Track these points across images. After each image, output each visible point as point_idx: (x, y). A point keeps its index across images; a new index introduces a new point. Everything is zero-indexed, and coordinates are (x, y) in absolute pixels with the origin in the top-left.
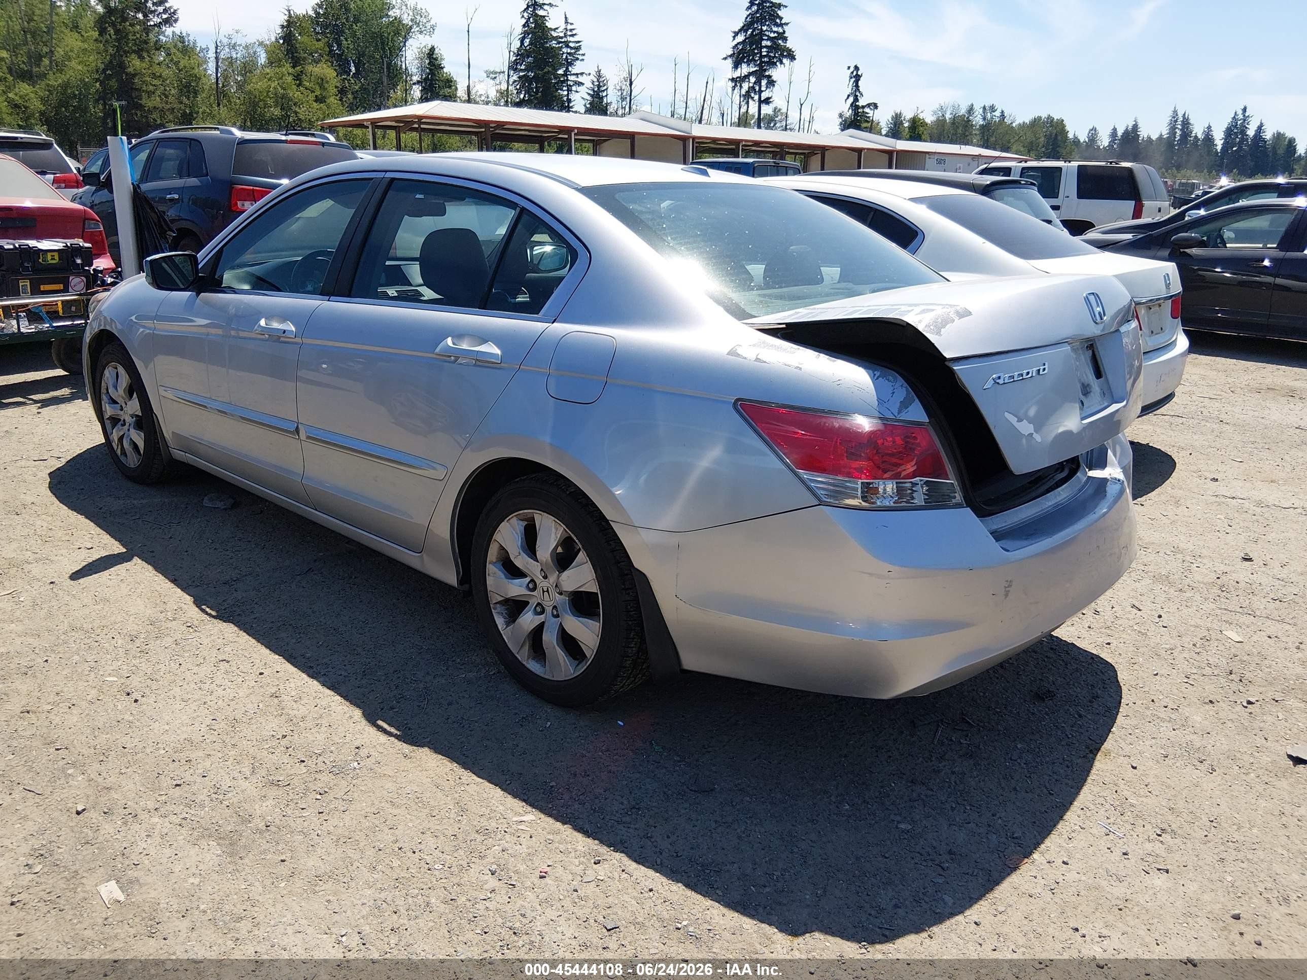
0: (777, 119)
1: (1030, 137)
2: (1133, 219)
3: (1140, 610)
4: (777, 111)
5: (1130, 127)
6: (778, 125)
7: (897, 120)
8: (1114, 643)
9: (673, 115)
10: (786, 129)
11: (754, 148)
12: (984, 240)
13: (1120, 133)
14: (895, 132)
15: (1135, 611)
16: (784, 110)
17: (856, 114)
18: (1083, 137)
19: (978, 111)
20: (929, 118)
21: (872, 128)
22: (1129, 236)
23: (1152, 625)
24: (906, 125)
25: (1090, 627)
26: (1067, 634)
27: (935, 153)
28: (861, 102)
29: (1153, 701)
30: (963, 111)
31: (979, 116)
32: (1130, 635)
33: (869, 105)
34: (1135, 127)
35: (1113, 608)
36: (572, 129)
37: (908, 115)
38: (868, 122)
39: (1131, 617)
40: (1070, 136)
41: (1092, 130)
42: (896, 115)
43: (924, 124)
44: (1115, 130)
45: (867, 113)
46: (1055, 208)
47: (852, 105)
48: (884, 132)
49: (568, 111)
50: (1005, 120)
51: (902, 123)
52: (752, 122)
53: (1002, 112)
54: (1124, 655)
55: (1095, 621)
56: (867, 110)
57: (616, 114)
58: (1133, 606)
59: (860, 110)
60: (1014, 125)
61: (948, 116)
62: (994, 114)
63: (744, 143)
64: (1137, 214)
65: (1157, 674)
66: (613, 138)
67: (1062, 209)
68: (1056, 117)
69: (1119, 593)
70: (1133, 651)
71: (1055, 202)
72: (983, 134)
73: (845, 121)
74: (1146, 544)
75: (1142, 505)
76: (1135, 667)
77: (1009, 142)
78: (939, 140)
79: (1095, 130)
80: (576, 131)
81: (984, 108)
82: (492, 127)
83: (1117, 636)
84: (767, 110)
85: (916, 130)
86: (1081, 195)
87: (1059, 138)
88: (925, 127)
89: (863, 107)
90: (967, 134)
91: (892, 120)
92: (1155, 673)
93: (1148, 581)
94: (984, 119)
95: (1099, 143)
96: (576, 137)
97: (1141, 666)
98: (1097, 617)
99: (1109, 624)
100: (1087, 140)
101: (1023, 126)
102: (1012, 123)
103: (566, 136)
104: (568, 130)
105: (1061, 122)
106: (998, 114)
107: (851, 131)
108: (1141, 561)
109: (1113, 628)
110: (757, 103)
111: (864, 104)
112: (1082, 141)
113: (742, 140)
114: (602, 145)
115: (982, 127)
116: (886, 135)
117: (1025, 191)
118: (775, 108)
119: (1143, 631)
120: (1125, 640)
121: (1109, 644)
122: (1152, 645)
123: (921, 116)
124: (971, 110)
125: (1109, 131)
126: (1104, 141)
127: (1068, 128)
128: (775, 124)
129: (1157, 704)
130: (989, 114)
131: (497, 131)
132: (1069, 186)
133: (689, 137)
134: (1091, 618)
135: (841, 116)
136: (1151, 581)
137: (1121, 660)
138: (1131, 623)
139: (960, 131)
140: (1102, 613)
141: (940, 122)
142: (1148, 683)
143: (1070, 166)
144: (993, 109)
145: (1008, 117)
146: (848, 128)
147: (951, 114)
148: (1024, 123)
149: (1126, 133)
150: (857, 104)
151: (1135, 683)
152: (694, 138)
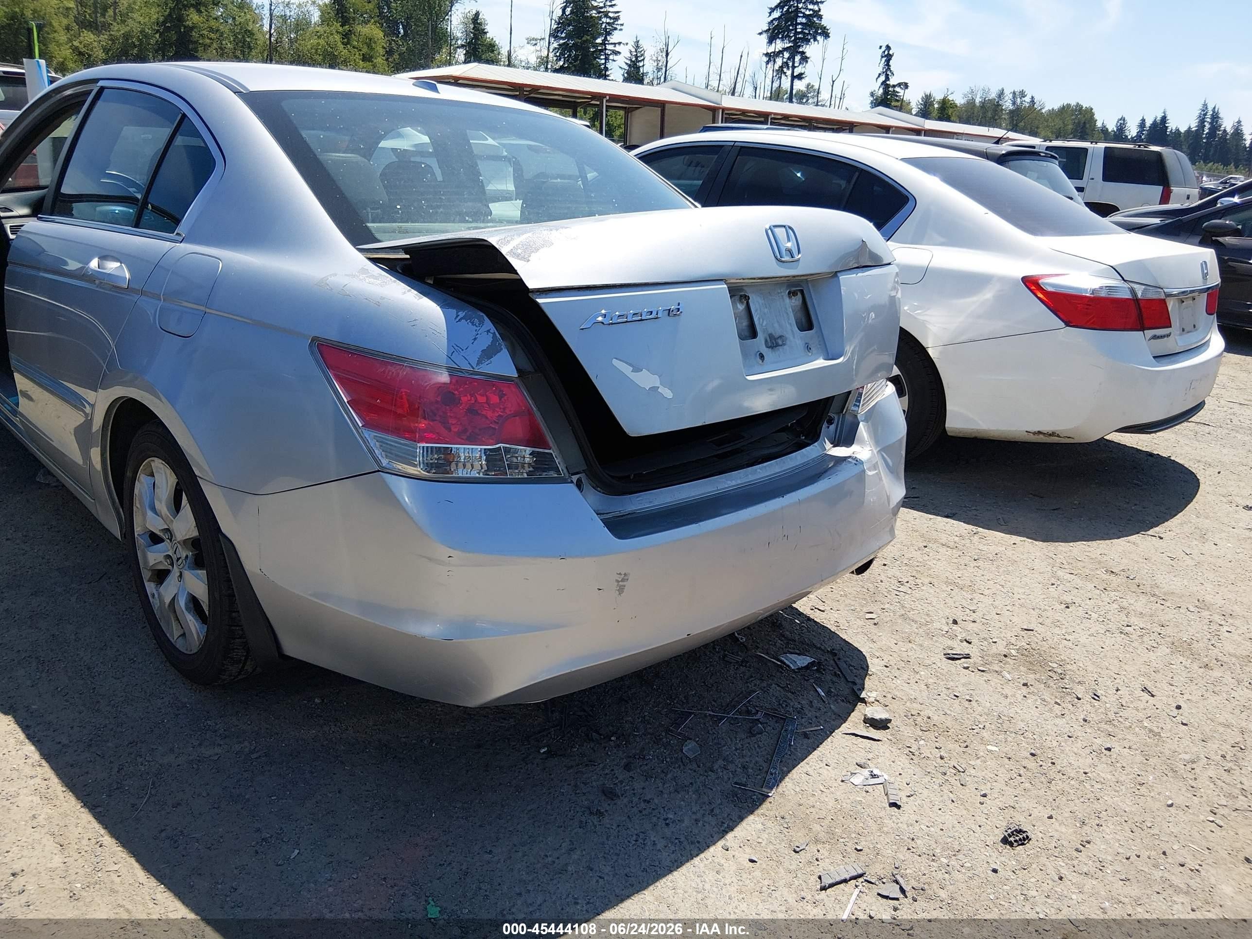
0: (809, 95)
1: (1058, 124)
2: (1160, 204)
3: (1153, 696)
4: (809, 86)
5: (1159, 118)
6: (810, 101)
7: (927, 101)
8: (1117, 748)
9: (707, 87)
10: (817, 105)
11: (783, 122)
12: (986, 210)
13: (1148, 123)
14: (925, 112)
15: (1146, 696)
16: (816, 87)
17: (886, 92)
18: (1112, 127)
19: (1008, 97)
20: (959, 99)
21: (902, 106)
22: (1156, 221)
23: (1168, 721)
24: (936, 106)
25: (1085, 720)
26: (1055, 730)
27: (963, 134)
28: (893, 81)
29: (1164, 853)
30: (993, 95)
31: (1009, 101)
32: (1137, 735)
33: (899, 85)
34: (1164, 119)
35: (1117, 690)
36: (604, 95)
37: (938, 96)
38: (898, 101)
39: (1141, 705)
40: (1099, 124)
41: (1121, 120)
42: (926, 96)
43: (954, 106)
44: (1143, 120)
45: (898, 92)
46: (1080, 189)
47: (882, 84)
48: (914, 113)
49: (605, 79)
50: (1035, 106)
51: (932, 104)
52: (785, 97)
53: (1032, 97)
54: (1128, 769)
55: (1093, 710)
56: (897, 89)
57: (651, 83)
58: (1145, 689)
59: (890, 89)
60: (1043, 111)
61: (978, 100)
62: (1023, 99)
63: (773, 116)
64: (1165, 199)
65: (1171, 805)
66: (645, 106)
67: (1087, 190)
68: (1085, 105)
69: (1126, 667)
70: (1141, 763)
71: (1079, 183)
72: (1012, 118)
73: (876, 99)
74: (1165, 594)
75: (1161, 538)
76: (1143, 790)
77: (1038, 128)
78: (967, 121)
79: (1124, 120)
80: (608, 97)
81: (1014, 93)
82: (527, 91)
83: (1120, 737)
84: (799, 85)
85: (945, 110)
86: (1107, 177)
87: (1088, 126)
88: (955, 109)
89: (894, 86)
90: (996, 117)
91: (922, 101)
92: (1170, 802)
93: (1164, 650)
94: (1014, 103)
95: (1127, 133)
96: (608, 104)
97: (1151, 789)
98: (1096, 703)
99: (1111, 716)
100: (1115, 129)
101: (1052, 112)
102: (1041, 109)
103: (598, 103)
104: (599, 97)
105: (1090, 112)
106: (1028, 99)
107: (881, 109)
108: (1156, 619)
109: (1116, 723)
110: (790, 79)
111: (895, 84)
112: (1110, 130)
113: (771, 113)
114: (634, 112)
115: (1011, 112)
116: (916, 115)
117: (1045, 164)
118: (808, 85)
119: (1156, 730)
120: (1131, 744)
121: (1109, 749)
122: (1167, 752)
123: (950, 98)
124: (1001, 94)
125: (1138, 121)
126: (1132, 130)
127: (1096, 117)
128: (807, 100)
129: (1170, 860)
130: (1019, 99)
131: (532, 95)
132: (1094, 167)
133: (720, 108)
134: (1088, 706)
135: (872, 94)
136: (1168, 651)
137: (1124, 777)
138: (1141, 715)
139: (989, 114)
140: (1103, 698)
141: (971, 103)
142: (1159, 819)
143: (1097, 148)
144: (1023, 94)
145: (1038, 103)
146: (878, 106)
147: (981, 98)
148: (1053, 109)
149: (1155, 124)
150: (888, 82)
151: (1141, 819)
152: (724, 109)
